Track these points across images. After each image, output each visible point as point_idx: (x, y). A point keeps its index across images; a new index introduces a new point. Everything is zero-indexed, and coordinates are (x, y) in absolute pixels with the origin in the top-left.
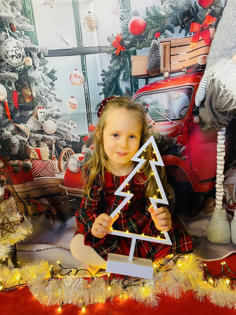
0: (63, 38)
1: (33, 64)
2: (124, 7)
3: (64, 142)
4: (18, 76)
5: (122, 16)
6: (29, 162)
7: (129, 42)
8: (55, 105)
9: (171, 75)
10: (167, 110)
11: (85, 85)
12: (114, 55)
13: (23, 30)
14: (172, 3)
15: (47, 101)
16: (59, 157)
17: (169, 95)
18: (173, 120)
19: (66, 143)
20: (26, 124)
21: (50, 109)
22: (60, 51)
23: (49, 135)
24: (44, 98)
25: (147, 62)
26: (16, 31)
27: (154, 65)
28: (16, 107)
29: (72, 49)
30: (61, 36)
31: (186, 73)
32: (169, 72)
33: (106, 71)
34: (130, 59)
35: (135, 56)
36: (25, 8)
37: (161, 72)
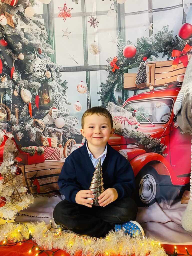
0: (74, 59)
1: (52, 76)
2: (121, 38)
3: (69, 134)
4: (41, 85)
5: (118, 44)
6: (42, 148)
7: (123, 63)
8: (65, 107)
9: (155, 88)
10: (151, 115)
11: (88, 93)
12: (111, 72)
13: (46, 53)
14: (157, 35)
15: (59, 104)
16: (64, 145)
17: (153, 104)
18: (155, 124)
19: (70, 135)
20: (43, 119)
21: (61, 109)
22: (71, 68)
23: (59, 128)
24: (58, 101)
25: (136, 78)
26: (42, 54)
27: (141, 81)
28: (37, 107)
29: (80, 67)
30: (73, 57)
31: (167, 88)
32: (153, 86)
33: (104, 83)
34: (123, 76)
35: (127, 73)
36: (49, 38)
37: (147, 86)
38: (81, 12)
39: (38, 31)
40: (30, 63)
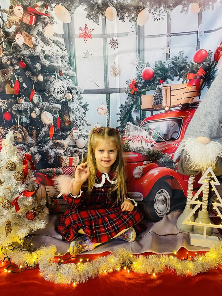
0: (95, 81)
1: (72, 98)
2: (140, 60)
4: (61, 107)
5: (137, 66)
6: (60, 170)
7: (141, 85)
8: (86, 128)
9: (170, 109)
10: (165, 134)
11: (108, 115)
12: (130, 94)
13: (68, 76)
14: (173, 60)
15: (80, 125)
17: (168, 123)
20: (65, 140)
21: (82, 130)
22: (92, 90)
23: (80, 148)
24: (78, 123)
25: (153, 100)
26: (63, 76)
27: (158, 102)
28: (59, 129)
29: (101, 90)
30: (94, 80)
31: (182, 108)
32: (169, 107)
33: (123, 105)
34: (141, 97)
35: (145, 95)
36: (70, 60)
37: (163, 107)
38: (102, 33)
39: (59, 53)
40: (49, 84)
